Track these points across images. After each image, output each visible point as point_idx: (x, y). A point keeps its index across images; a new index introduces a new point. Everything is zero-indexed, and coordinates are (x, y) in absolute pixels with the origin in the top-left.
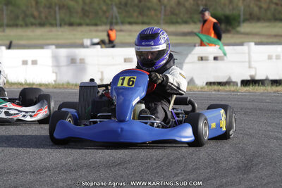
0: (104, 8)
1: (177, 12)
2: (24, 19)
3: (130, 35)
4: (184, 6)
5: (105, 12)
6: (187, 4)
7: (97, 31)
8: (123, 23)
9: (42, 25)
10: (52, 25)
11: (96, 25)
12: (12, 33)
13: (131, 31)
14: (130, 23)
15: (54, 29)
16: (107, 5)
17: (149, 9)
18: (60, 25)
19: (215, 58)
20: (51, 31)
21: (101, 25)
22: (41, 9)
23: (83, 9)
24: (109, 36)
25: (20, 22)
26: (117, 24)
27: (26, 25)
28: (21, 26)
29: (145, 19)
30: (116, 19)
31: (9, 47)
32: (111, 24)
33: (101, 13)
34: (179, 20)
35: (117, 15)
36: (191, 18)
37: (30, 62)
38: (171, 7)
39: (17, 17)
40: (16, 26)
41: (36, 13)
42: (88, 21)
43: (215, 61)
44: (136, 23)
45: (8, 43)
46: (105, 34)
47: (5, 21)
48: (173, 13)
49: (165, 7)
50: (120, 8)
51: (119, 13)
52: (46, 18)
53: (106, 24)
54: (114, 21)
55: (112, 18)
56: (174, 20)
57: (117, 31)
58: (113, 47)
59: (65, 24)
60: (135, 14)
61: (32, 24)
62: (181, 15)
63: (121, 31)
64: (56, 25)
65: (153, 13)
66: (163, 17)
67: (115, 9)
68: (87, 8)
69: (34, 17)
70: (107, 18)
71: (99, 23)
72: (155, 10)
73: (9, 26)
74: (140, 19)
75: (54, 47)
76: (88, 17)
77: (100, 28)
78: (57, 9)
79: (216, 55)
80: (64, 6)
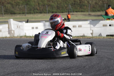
0: (66, 6)
1: (95, 6)
2: (33, 11)
3: (76, 16)
4: (98, 4)
5: (66, 7)
6: (99, 4)
7: (63, 15)
8: (73, 12)
9: (41, 13)
10: (45, 13)
11: (63, 12)
12: (29, 16)
13: (77, 15)
14: (76, 12)
15: (45, 14)
16: (67, 4)
17: (84, 6)
18: (48, 13)
19: (110, 25)
20: (44, 15)
21: (65, 13)
22: (40, 6)
23: (57, 6)
24: (68, 17)
25: (32, 12)
26: (71, 12)
27: (35, 13)
28: (33, 13)
29: (83, 10)
30: (71, 10)
31: (27, 22)
32: (69, 12)
33: (64, 8)
34: (96, 10)
35: (71, 8)
36: (101, 9)
37: (35, 28)
38: (93, 5)
39: (31, 10)
40: (30, 13)
41: (38, 8)
42: (59, 11)
43: (110, 27)
44: (79, 11)
45: (27, 20)
46: (66, 16)
47: (26, 12)
48: (94, 7)
49: (90, 5)
50: (72, 5)
51: (72, 7)
52: (43, 10)
53: (66, 12)
54: (70, 11)
55: (69, 10)
56: (94, 10)
57: (71, 15)
58: (69, 21)
59: (50, 12)
60: (79, 8)
61: (37, 13)
62: (97, 8)
63: (73, 15)
64: (47, 13)
65: (85, 7)
66: (89, 9)
67: (70, 6)
68: (59, 6)
69: (38, 10)
70: (67, 10)
71: (64, 11)
72: (86, 6)
73: (28, 13)
74: (81, 10)
75: (44, 22)
76: (59, 9)
77: (64, 14)
78: (47, 6)
79: (110, 24)
80: (49, 5)
